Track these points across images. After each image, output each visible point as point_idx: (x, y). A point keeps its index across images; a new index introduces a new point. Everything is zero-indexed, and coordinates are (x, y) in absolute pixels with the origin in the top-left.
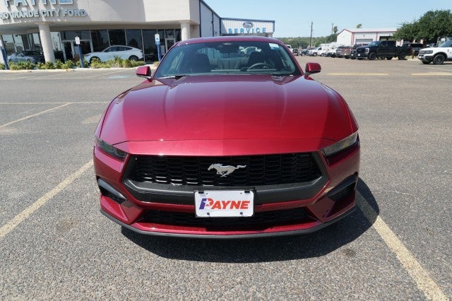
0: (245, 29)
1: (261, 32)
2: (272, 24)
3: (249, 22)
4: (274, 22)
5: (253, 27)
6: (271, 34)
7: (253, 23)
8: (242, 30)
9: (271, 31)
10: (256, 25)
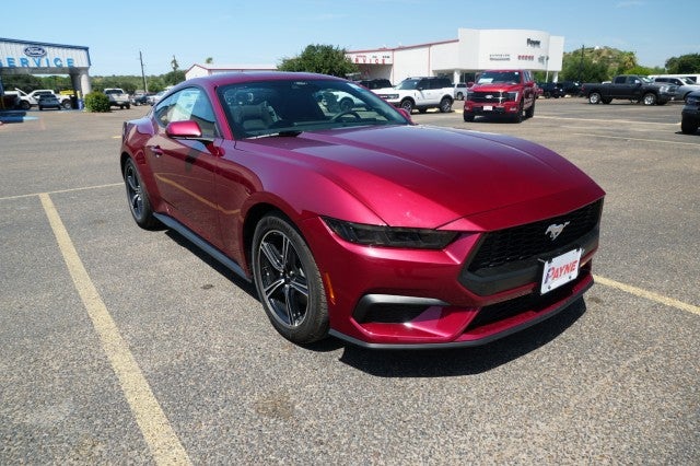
0: (30, 59)
1: (65, 65)
2: (83, 53)
3: (37, 47)
4: (86, 49)
5: (48, 57)
6: (86, 69)
7: (46, 49)
8: (24, 61)
9: (85, 65)
10: (52, 53)
